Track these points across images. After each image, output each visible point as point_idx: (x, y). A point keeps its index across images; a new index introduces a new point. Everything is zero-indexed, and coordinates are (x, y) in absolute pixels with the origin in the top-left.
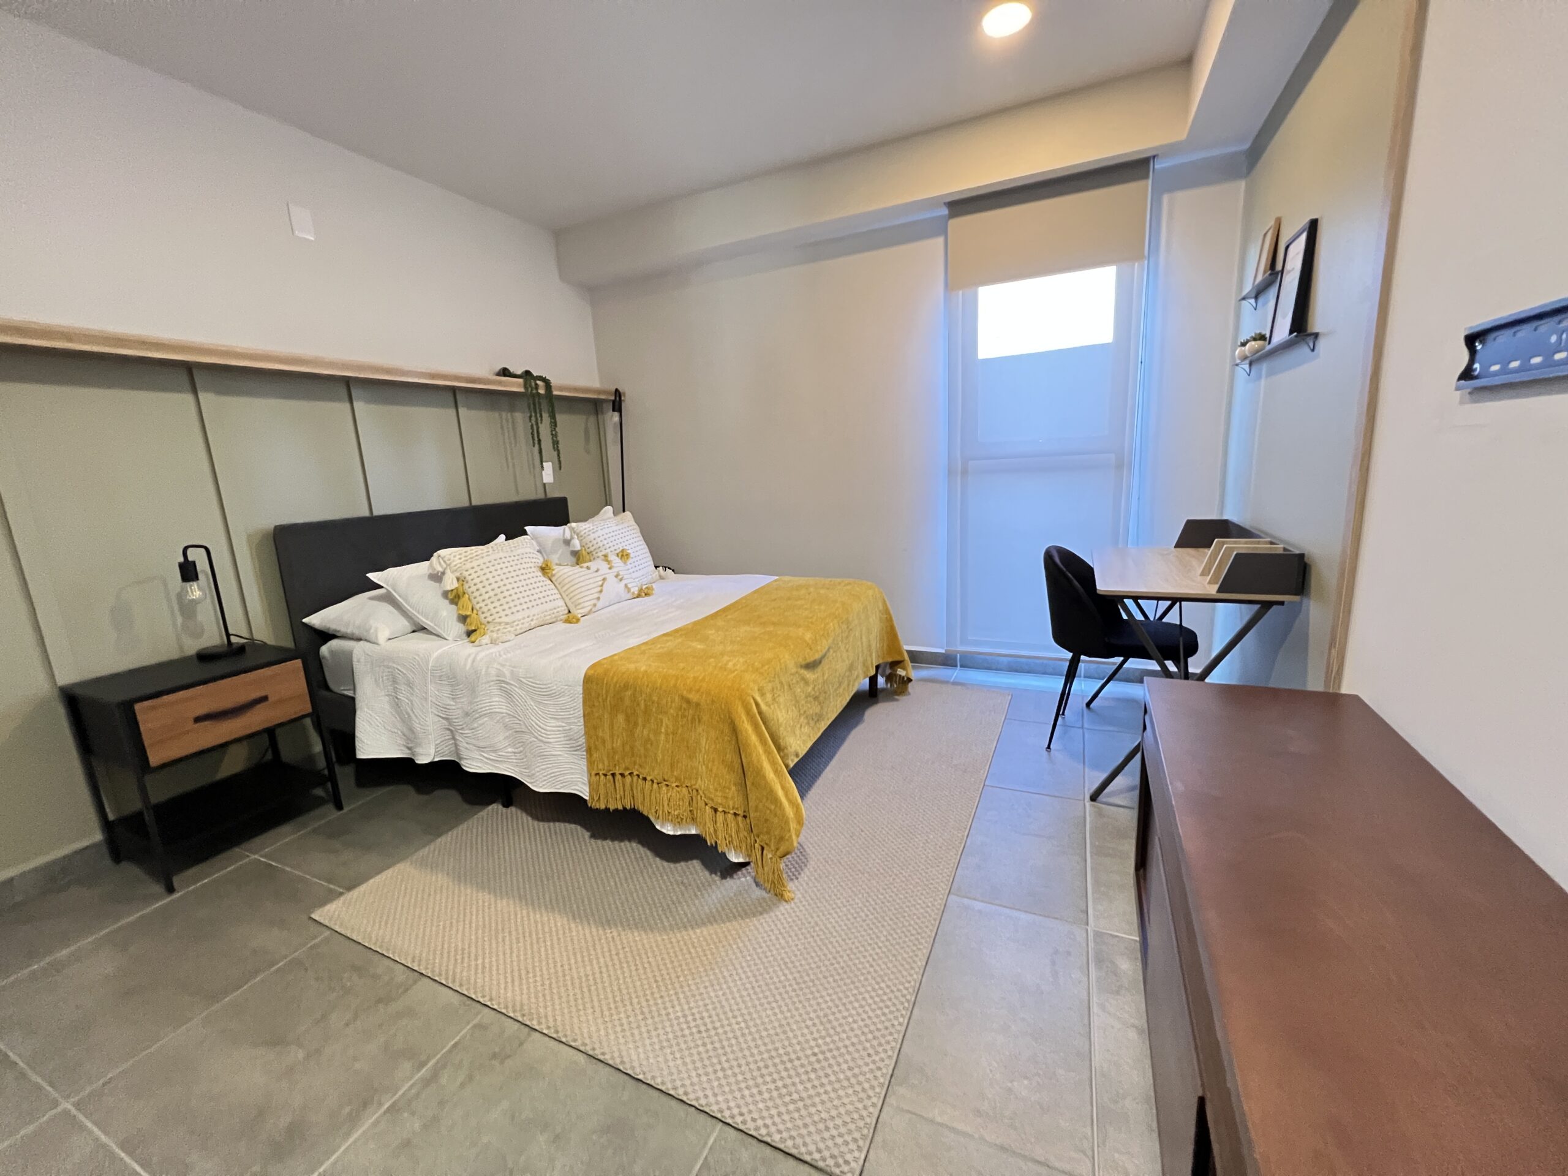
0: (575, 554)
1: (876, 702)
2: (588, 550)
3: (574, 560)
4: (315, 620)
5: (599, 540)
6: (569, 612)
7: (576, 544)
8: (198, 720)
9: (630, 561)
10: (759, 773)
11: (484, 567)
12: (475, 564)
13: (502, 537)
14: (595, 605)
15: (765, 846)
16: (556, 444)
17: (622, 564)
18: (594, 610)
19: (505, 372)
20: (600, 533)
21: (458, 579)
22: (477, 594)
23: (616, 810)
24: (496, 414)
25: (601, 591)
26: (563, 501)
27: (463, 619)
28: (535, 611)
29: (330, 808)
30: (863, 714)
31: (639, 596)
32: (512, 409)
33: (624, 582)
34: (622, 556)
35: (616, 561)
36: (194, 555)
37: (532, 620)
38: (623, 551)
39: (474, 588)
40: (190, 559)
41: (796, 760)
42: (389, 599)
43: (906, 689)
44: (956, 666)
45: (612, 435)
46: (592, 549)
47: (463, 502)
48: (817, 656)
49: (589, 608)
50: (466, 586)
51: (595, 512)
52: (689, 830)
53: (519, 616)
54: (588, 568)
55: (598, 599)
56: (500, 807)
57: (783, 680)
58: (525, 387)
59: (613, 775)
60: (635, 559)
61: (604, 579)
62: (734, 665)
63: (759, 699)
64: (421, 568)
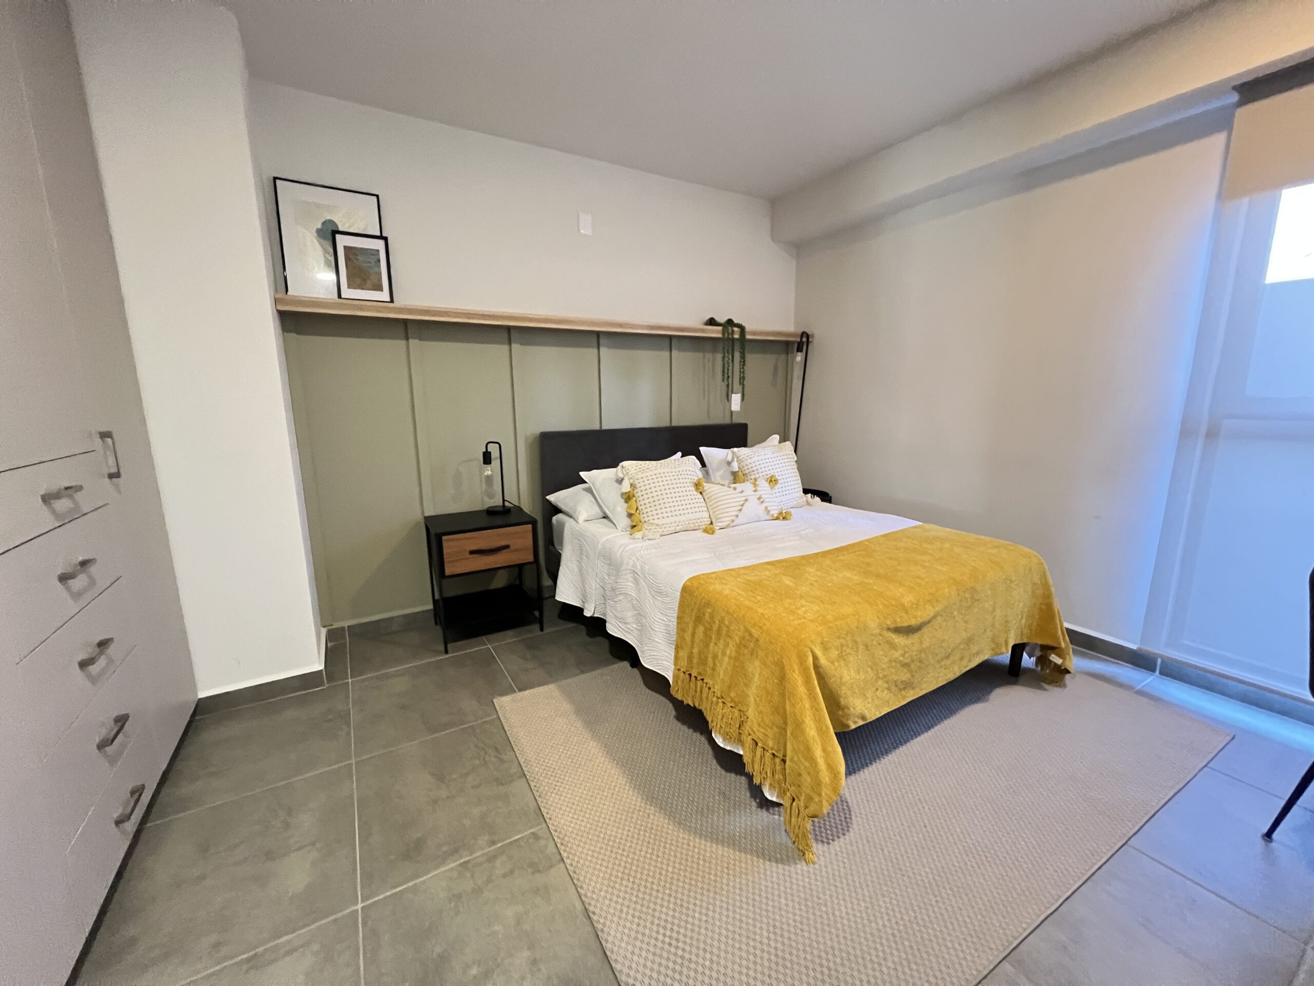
0: (734, 474)
1: (1015, 683)
2: (744, 473)
3: (732, 478)
4: (551, 498)
5: (754, 465)
6: (712, 523)
7: (735, 466)
8: (472, 552)
9: (779, 486)
10: (799, 726)
11: (654, 477)
12: (644, 475)
13: (680, 454)
14: (733, 521)
15: (796, 799)
16: (742, 379)
17: (769, 489)
18: (732, 525)
19: (712, 322)
20: (756, 459)
21: (631, 485)
22: (641, 498)
23: (688, 705)
24: (700, 355)
25: (740, 510)
26: (744, 427)
27: (630, 515)
28: (682, 518)
29: (536, 627)
30: (991, 691)
31: (777, 518)
32: (714, 351)
33: (764, 505)
34: (771, 481)
35: (763, 485)
36: (493, 449)
37: (678, 525)
38: (772, 477)
39: (640, 494)
40: (489, 450)
41: (861, 723)
42: (589, 490)
43: (1062, 679)
44: (1154, 670)
45: (797, 372)
46: (747, 472)
47: (665, 423)
48: (914, 622)
49: (727, 523)
50: (636, 491)
51: (763, 440)
52: (738, 749)
53: (666, 521)
54: (735, 489)
55: (737, 516)
56: (629, 665)
57: (859, 640)
58: (723, 334)
59: (690, 675)
60: (783, 485)
61: (746, 500)
62: (805, 612)
63: (819, 653)
64: (612, 471)
